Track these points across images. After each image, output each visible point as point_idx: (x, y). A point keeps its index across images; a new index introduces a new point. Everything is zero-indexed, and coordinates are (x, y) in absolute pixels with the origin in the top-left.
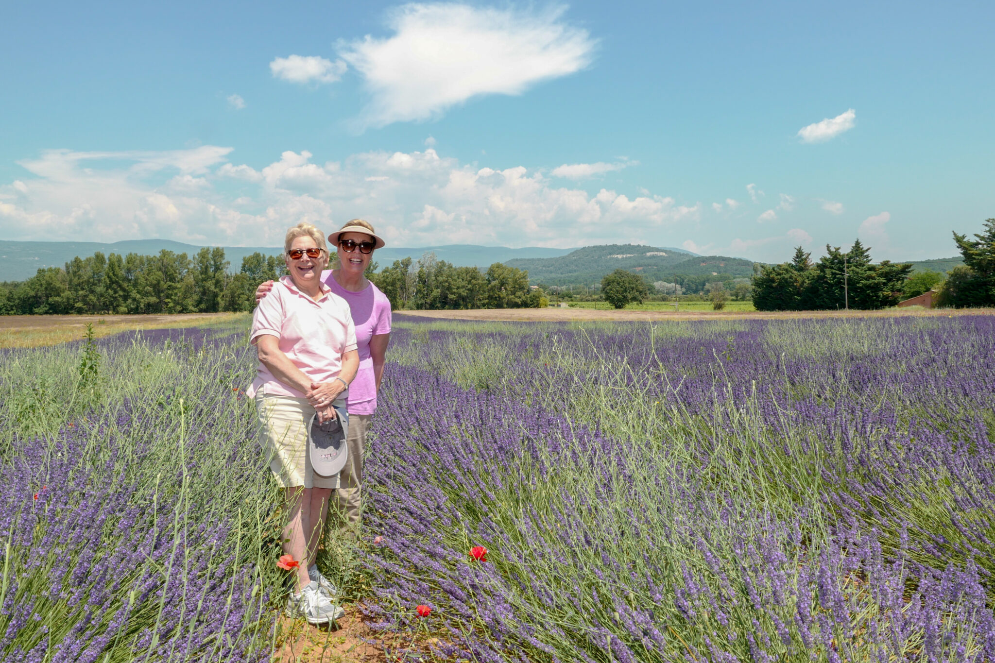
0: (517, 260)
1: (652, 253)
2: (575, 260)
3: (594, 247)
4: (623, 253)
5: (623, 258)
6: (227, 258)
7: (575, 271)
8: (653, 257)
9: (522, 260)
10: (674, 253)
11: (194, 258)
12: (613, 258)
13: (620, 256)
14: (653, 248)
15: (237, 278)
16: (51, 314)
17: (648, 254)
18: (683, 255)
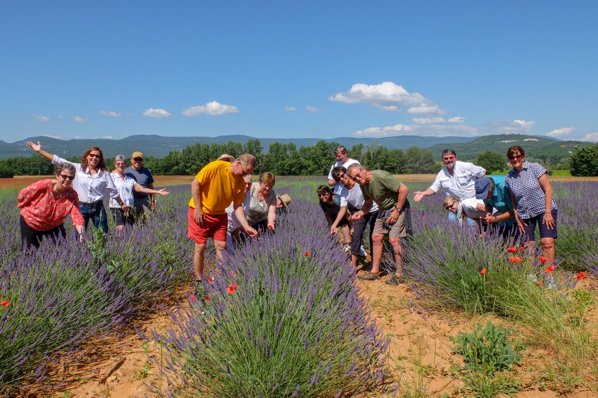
0: (440, 144)
1: (528, 140)
2: (477, 144)
3: (490, 136)
4: (508, 140)
5: (508, 143)
6: (262, 145)
7: (477, 151)
8: (529, 142)
9: (443, 144)
10: (543, 139)
11: (244, 145)
12: (502, 143)
13: (507, 142)
14: (528, 136)
15: (267, 157)
16: (174, 175)
17: (526, 140)
18: (549, 140)
